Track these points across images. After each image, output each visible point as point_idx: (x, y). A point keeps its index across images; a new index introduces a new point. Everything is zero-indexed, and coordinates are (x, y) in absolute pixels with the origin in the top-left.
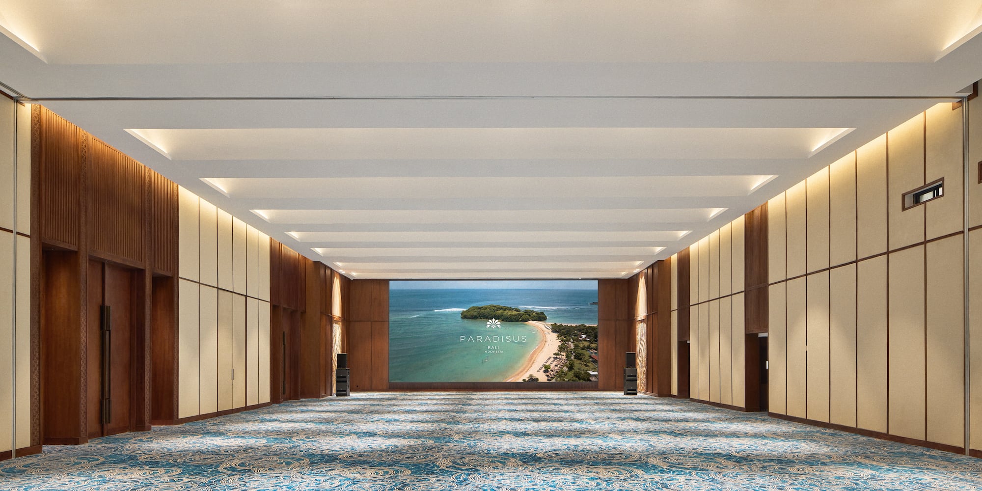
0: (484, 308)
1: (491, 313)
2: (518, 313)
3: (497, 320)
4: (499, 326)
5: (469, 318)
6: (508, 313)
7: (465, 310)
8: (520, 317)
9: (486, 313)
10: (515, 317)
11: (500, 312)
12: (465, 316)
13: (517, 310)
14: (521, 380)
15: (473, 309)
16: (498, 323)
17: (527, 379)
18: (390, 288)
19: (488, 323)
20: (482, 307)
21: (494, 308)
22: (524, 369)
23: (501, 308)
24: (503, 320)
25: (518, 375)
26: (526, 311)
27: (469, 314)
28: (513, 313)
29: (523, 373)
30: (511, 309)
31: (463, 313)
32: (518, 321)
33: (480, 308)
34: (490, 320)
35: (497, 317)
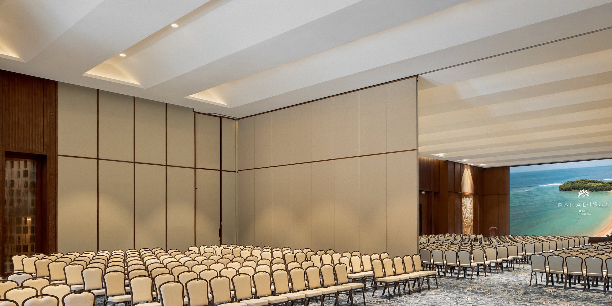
0: (577, 182)
1: (581, 185)
2: (602, 184)
3: (586, 191)
4: (587, 195)
5: (565, 190)
6: (595, 185)
7: (562, 184)
8: (604, 187)
9: (578, 186)
10: (600, 188)
11: (588, 184)
12: (562, 189)
13: (602, 182)
14: (605, 236)
15: (568, 183)
16: (587, 192)
17: (610, 235)
18: (510, 172)
19: (579, 193)
20: (575, 182)
21: (584, 182)
22: (607, 227)
23: (590, 182)
24: (591, 190)
25: (602, 231)
26: (609, 182)
27: (564, 187)
28: (599, 185)
29: (607, 230)
30: (597, 182)
31: (560, 187)
32: (602, 190)
33: (573, 182)
34: (580, 191)
35: (586, 189)
